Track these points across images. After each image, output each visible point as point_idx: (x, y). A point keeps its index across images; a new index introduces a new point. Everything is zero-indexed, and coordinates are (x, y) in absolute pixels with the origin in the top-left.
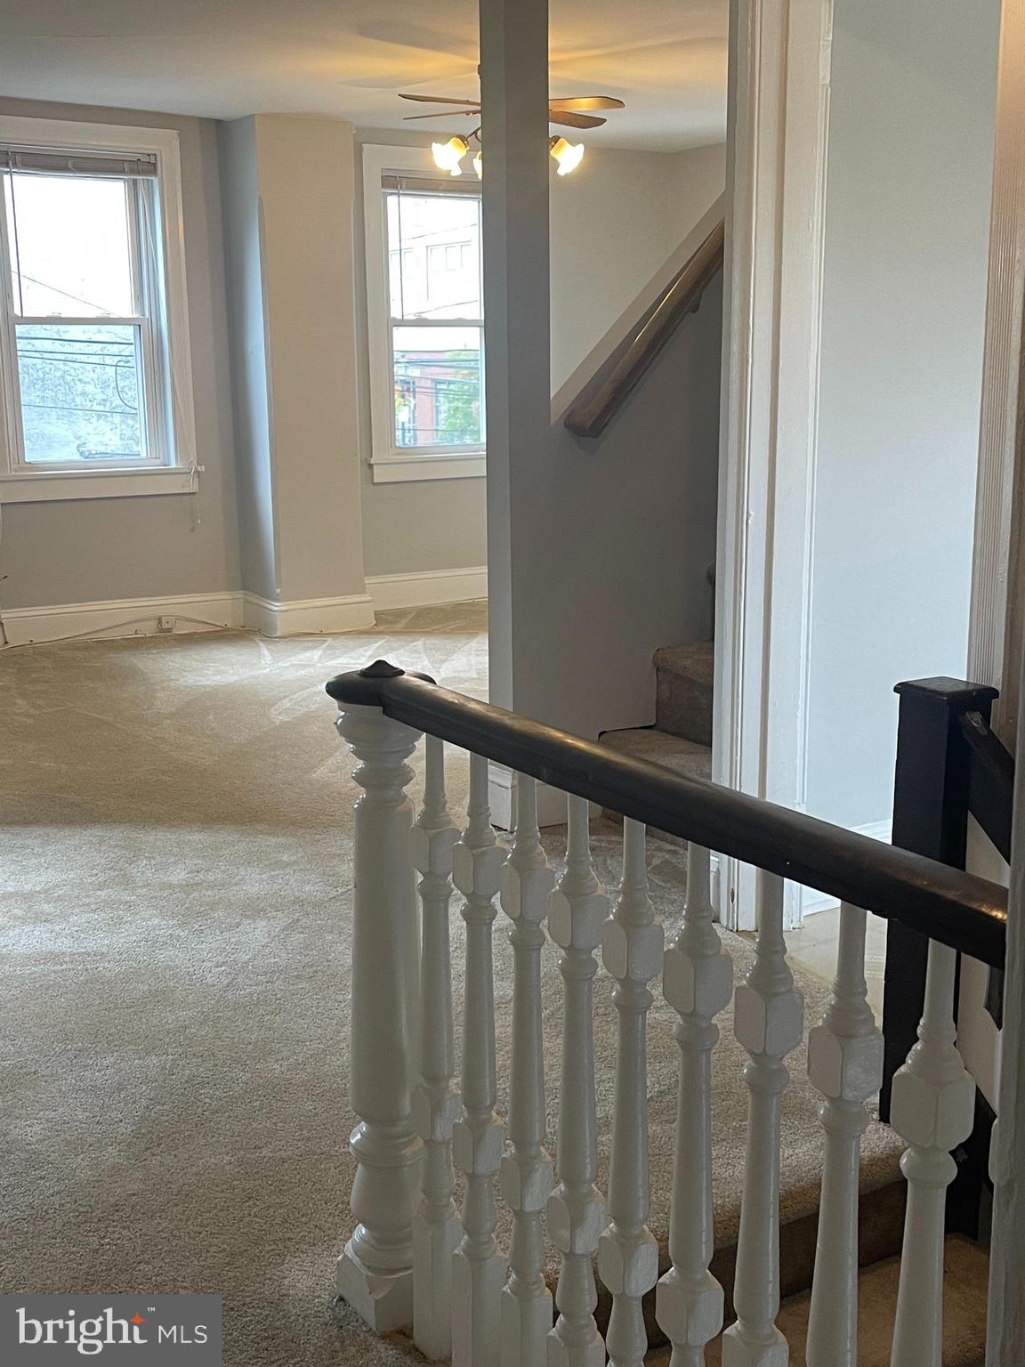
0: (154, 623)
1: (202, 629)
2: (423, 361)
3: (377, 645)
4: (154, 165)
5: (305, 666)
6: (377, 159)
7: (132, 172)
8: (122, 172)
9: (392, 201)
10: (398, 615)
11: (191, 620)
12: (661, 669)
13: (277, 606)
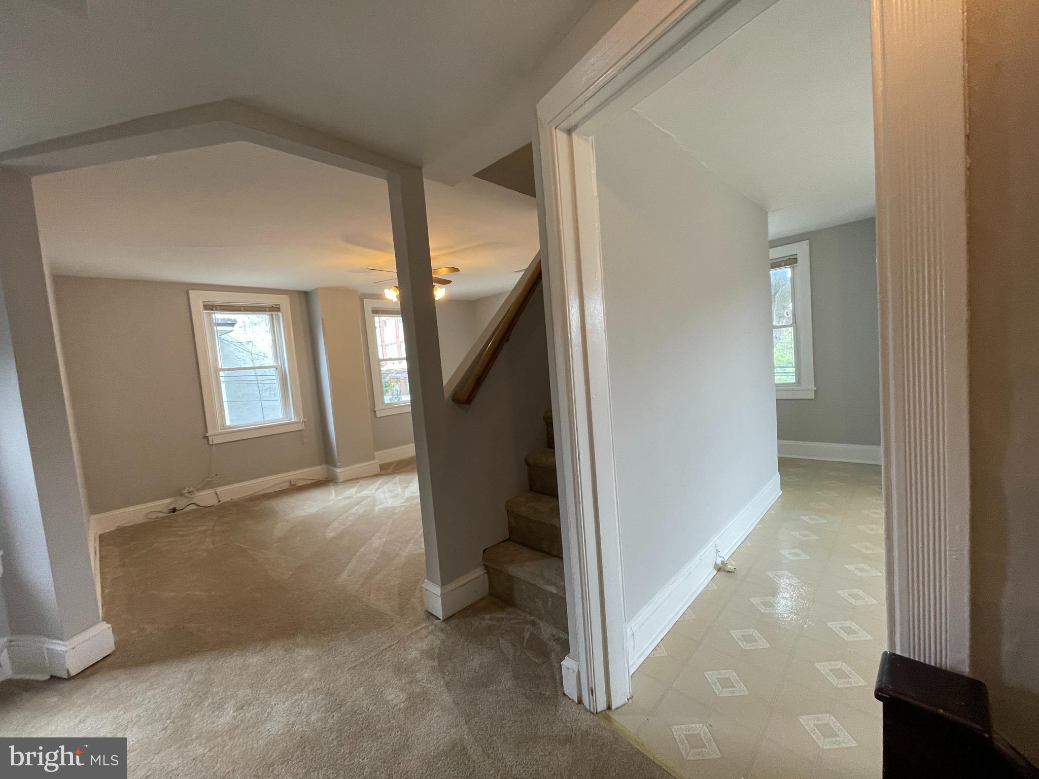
0: (289, 482)
1: (309, 482)
2: (390, 371)
3: (380, 481)
4: (279, 308)
5: (349, 498)
6: (369, 304)
7: (270, 311)
8: (265, 311)
9: (376, 319)
10: (389, 465)
11: (305, 479)
12: (510, 512)
13: (338, 470)
